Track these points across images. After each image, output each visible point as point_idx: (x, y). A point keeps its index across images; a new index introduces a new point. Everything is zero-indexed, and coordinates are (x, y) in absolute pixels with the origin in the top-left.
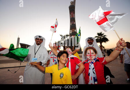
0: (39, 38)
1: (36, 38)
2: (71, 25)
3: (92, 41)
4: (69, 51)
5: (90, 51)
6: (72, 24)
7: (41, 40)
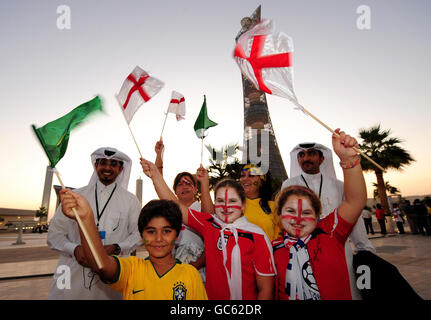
0: (106, 157)
1: (97, 160)
2: (248, 105)
3: (315, 158)
4: (232, 201)
5: (300, 202)
6: (252, 104)
7: (114, 166)
